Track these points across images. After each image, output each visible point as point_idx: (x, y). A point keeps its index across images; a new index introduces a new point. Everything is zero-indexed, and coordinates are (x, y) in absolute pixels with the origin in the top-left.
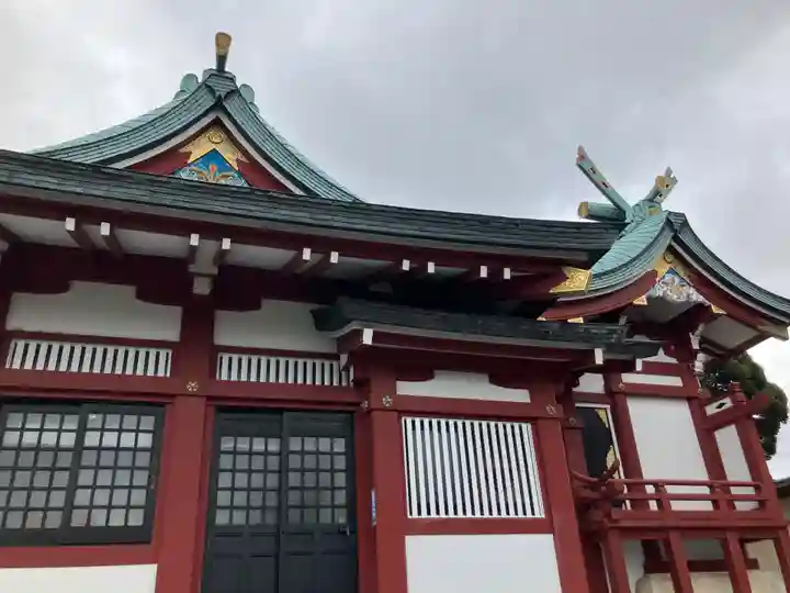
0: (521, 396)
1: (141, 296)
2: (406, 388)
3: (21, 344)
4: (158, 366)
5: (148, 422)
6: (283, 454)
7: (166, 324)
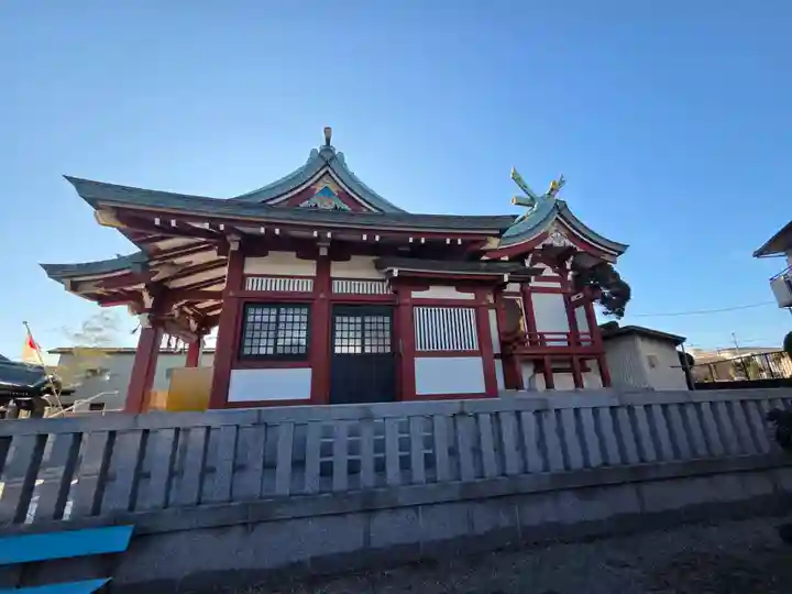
0: (470, 296)
1: (298, 256)
2: (416, 295)
3: (250, 279)
4: (307, 286)
5: (305, 311)
6: (363, 323)
7: (310, 268)
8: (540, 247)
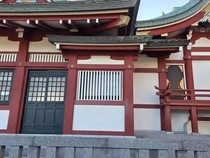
8: (196, 24)
